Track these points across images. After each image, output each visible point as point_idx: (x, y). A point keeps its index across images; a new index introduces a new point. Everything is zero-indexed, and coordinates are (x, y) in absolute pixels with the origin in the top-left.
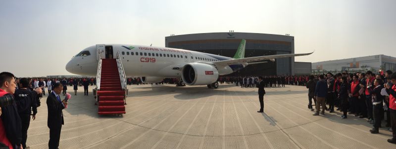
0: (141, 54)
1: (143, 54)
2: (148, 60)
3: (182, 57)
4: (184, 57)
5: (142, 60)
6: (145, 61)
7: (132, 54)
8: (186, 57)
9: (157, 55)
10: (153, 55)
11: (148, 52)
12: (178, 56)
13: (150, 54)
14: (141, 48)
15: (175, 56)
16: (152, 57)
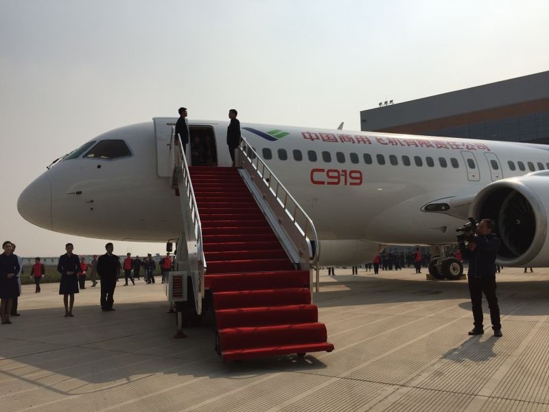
0: (312, 156)
1: (320, 156)
2: (335, 178)
3: (455, 164)
4: (463, 164)
5: (317, 177)
6: (326, 180)
7: (283, 155)
8: (471, 164)
9: (368, 159)
10: (354, 158)
11: (333, 149)
12: (443, 163)
13: (341, 158)
14: (310, 137)
15: (430, 162)
16: (348, 165)
